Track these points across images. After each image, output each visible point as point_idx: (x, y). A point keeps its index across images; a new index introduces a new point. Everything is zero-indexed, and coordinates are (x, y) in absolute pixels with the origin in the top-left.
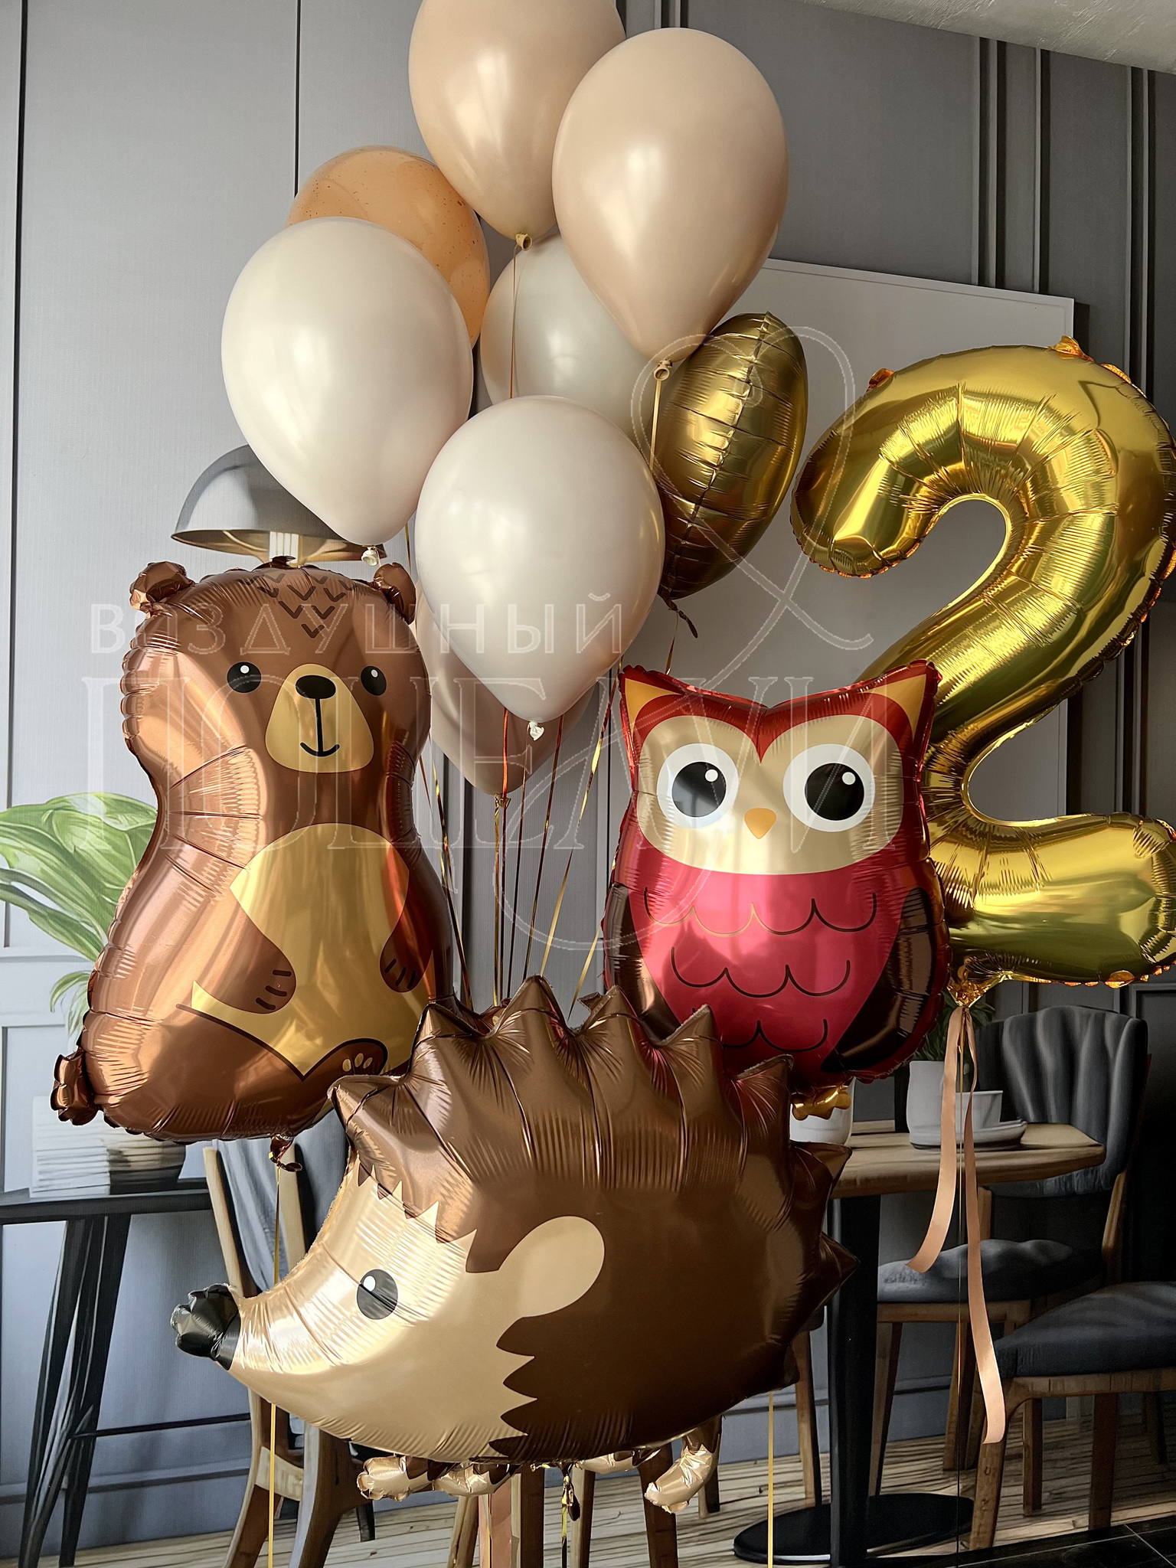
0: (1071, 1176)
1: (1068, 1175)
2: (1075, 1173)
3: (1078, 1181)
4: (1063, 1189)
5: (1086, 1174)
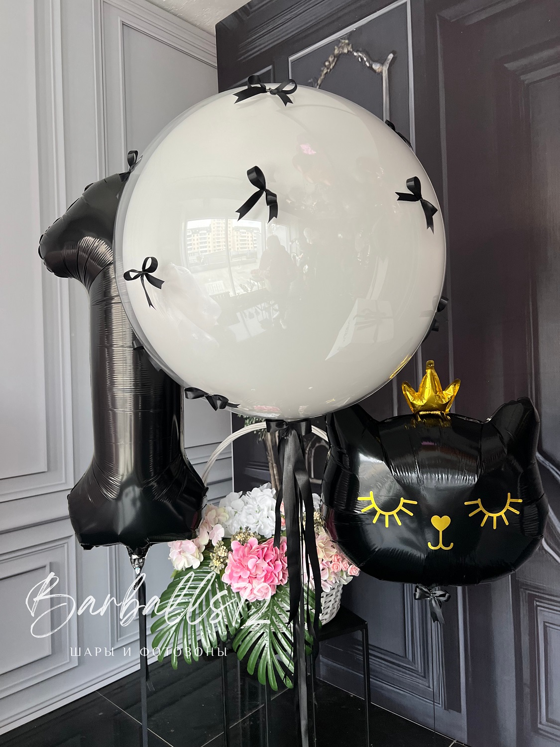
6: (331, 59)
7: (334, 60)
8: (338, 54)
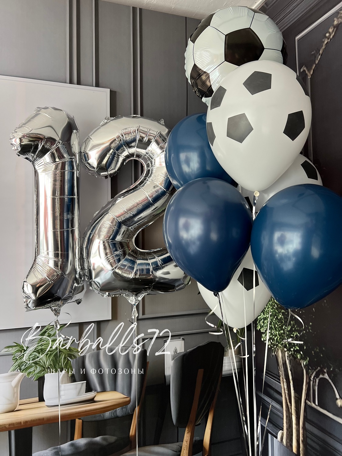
0: (116, 410)
1: (115, 410)
2: (118, 409)
3: (119, 412)
4: (113, 415)
5: (122, 409)
6: (331, 30)
7: (334, 30)
8: (337, 24)
